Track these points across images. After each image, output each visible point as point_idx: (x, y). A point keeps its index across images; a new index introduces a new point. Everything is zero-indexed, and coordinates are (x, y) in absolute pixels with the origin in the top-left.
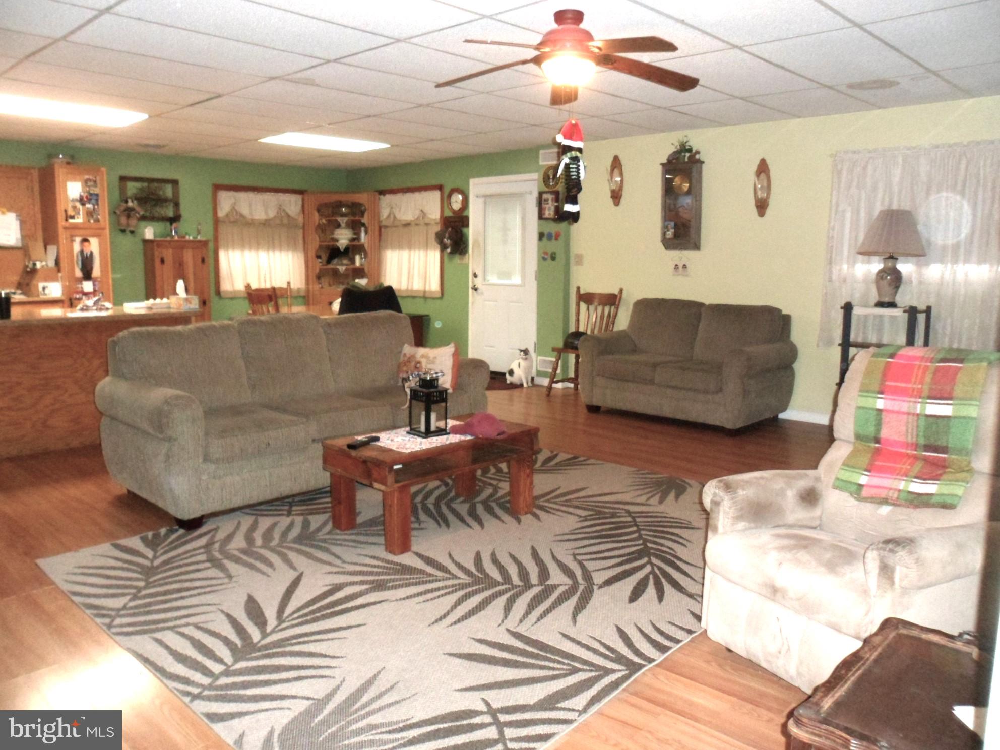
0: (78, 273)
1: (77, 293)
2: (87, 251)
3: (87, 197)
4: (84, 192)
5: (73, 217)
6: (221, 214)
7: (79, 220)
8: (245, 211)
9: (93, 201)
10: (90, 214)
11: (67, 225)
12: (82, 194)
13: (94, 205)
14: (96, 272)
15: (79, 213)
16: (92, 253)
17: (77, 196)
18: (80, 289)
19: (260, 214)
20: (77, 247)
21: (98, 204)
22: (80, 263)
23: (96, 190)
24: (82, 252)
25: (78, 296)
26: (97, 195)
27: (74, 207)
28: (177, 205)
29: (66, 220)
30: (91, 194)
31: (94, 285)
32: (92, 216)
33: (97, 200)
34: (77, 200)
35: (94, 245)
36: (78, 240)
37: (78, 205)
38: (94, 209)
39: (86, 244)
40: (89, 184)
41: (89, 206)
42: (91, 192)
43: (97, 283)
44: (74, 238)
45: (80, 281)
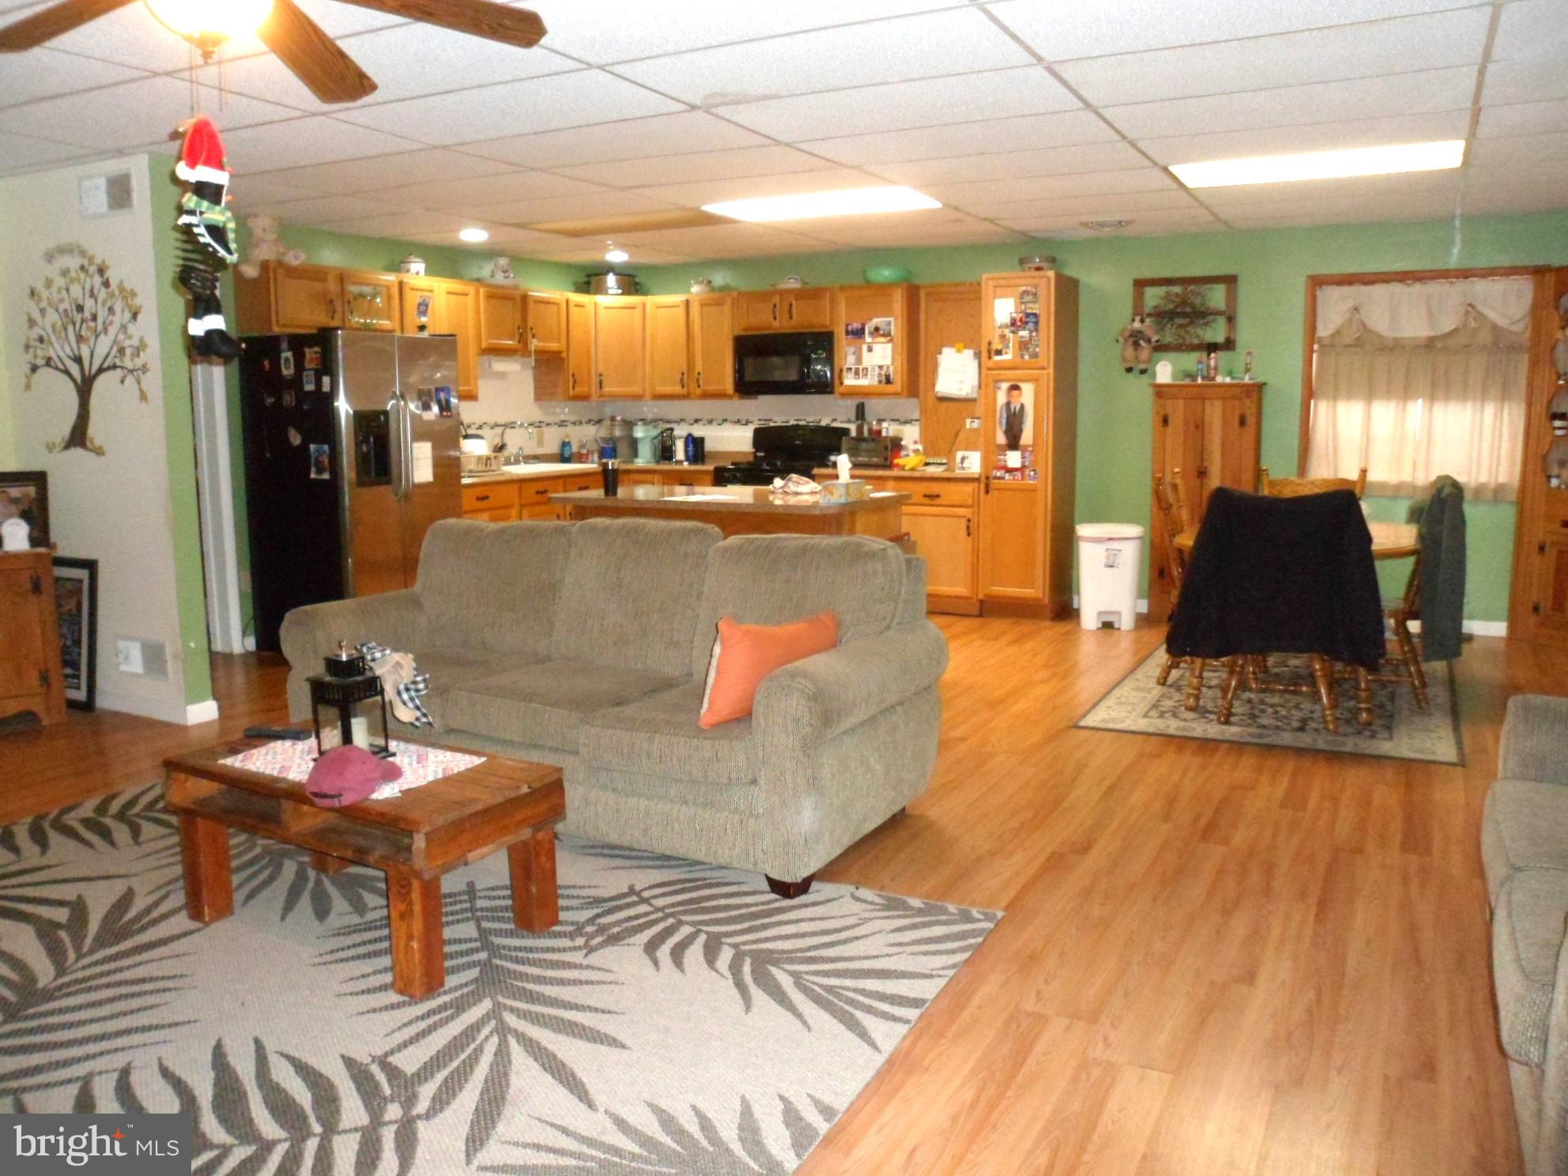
0: (1001, 439)
1: (999, 468)
2: (1015, 406)
3: (1021, 320)
4: (1016, 312)
5: (999, 352)
6: (1324, 331)
7: (1007, 356)
8: (1380, 322)
9: (1031, 326)
10: (1023, 346)
11: (990, 364)
12: (1014, 315)
13: (1031, 332)
14: (1027, 437)
15: (1008, 347)
16: (1022, 407)
17: (1007, 320)
18: (1002, 463)
19: (1415, 328)
20: (1001, 398)
21: (1036, 330)
22: (1004, 421)
23: (1034, 308)
24: (1008, 404)
25: (999, 474)
26: (1035, 315)
27: (1003, 337)
28: (1231, 320)
29: (990, 358)
30: (1028, 315)
31: (1023, 457)
32: (1027, 349)
33: (1036, 323)
34: (1006, 326)
35: (1027, 396)
36: (1005, 386)
37: (1007, 332)
38: (1031, 337)
39: (1015, 393)
40: (1027, 298)
41: (1024, 333)
42: (1029, 311)
43: (1027, 454)
44: (999, 385)
45: (1003, 449)
